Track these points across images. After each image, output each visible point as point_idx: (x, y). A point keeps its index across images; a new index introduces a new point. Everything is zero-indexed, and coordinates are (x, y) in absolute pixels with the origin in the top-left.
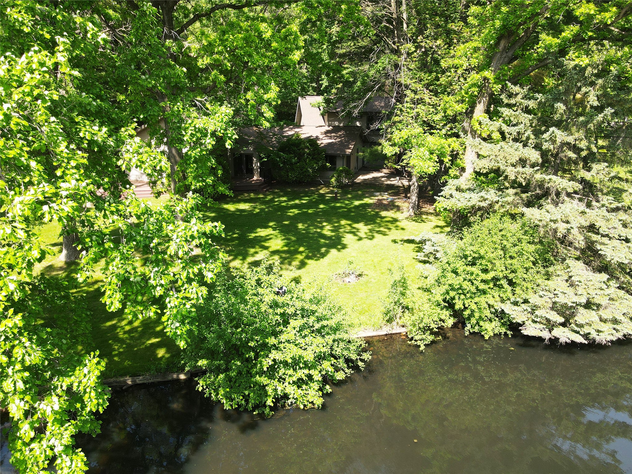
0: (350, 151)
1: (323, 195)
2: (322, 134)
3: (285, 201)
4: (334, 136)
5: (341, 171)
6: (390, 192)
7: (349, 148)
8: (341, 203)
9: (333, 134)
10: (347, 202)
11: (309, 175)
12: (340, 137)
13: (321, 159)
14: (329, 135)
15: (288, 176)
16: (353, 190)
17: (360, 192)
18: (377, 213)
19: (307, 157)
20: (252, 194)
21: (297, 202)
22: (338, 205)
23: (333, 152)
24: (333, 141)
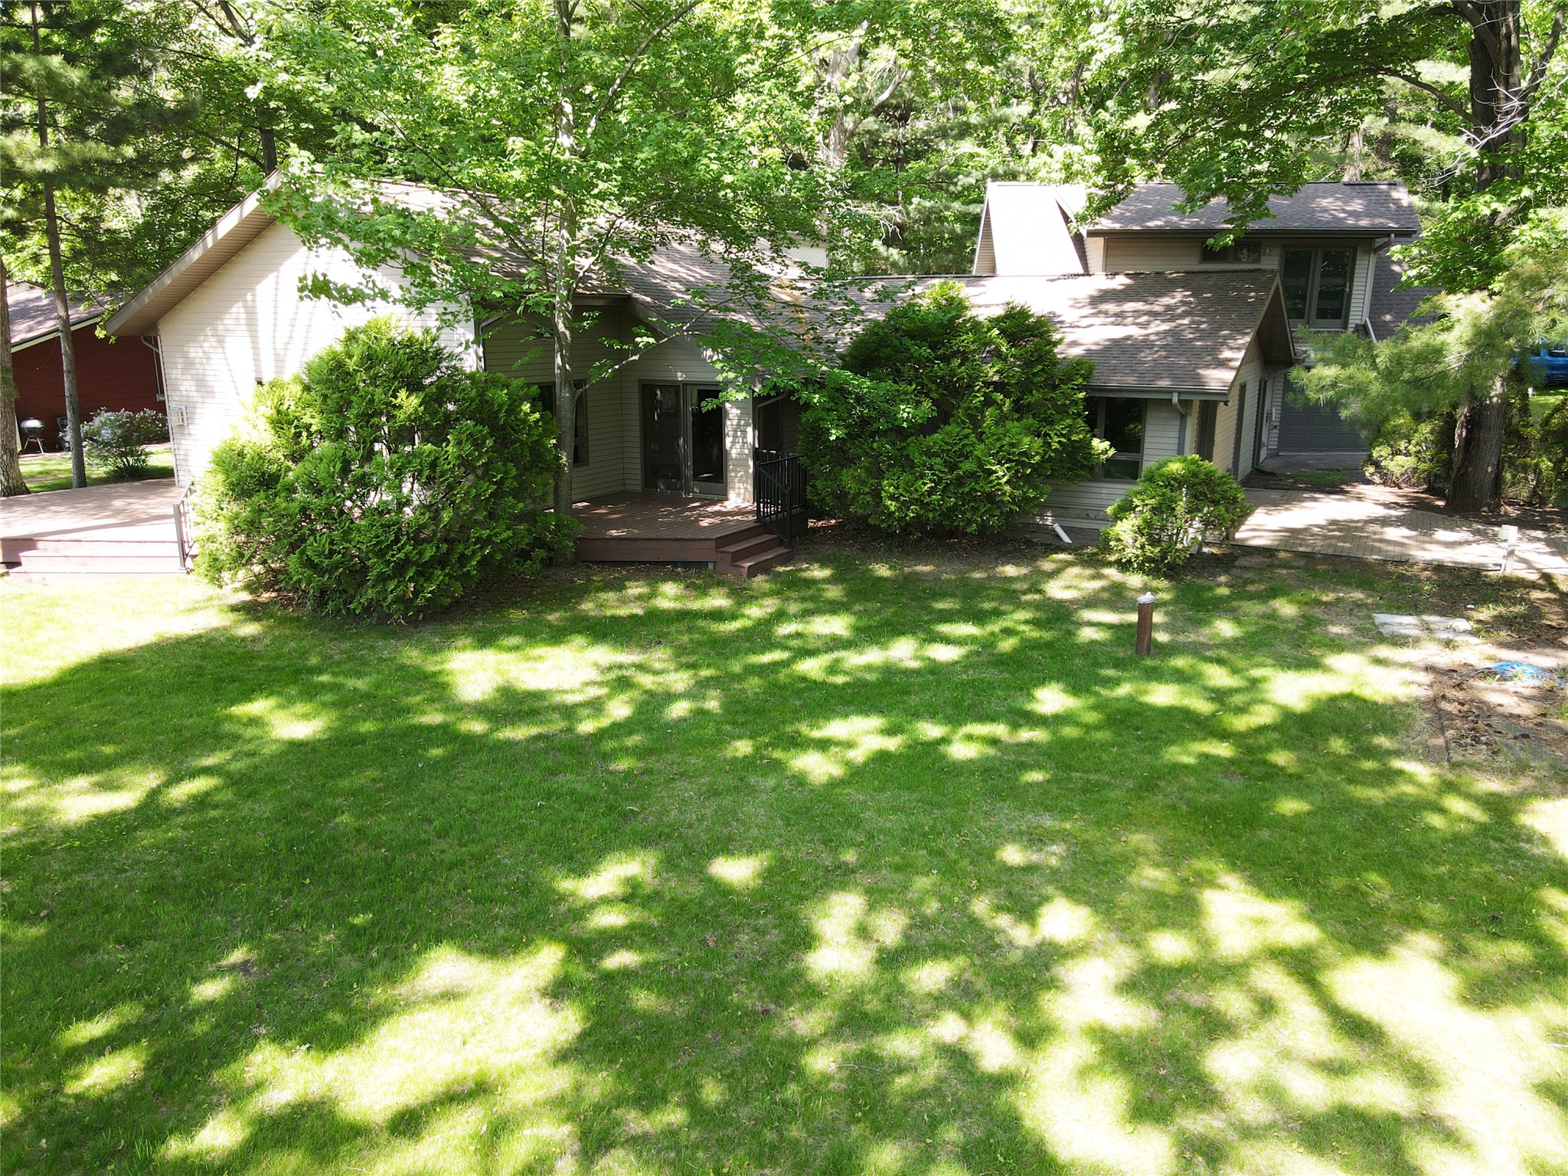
0: (1228, 376)
1: (1059, 615)
2: (1076, 304)
3: (835, 643)
4: (1137, 313)
5: (1174, 483)
6: (1486, 613)
7: (1223, 364)
8: (1182, 678)
9: (1130, 306)
10: (1218, 677)
11: (990, 498)
12: (1169, 313)
13: (1063, 411)
14: (1111, 307)
15: (876, 494)
16: (1240, 592)
17: (1286, 609)
18: (1500, 808)
19: (988, 402)
20: (670, 589)
21: (903, 651)
22: (1162, 695)
23: (1131, 381)
24: (1135, 332)
